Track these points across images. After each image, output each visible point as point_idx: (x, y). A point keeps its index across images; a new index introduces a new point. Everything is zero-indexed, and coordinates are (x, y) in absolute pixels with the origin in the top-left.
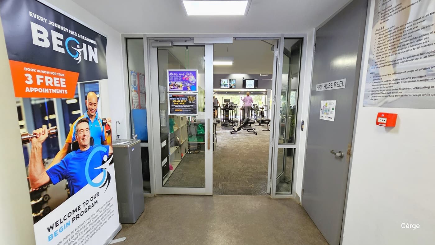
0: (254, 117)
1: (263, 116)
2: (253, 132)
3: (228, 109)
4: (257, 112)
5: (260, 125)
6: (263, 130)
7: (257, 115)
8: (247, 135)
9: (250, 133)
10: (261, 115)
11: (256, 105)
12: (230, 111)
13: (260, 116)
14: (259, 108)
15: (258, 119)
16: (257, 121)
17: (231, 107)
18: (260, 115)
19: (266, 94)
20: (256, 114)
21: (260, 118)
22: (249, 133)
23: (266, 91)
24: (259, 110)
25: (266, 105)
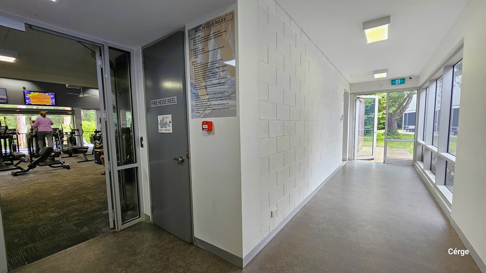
1: (75, 144)
2: (63, 166)
5: (70, 156)
6: (78, 162)
7: (62, 143)
8: (52, 173)
9: (57, 168)
10: (71, 142)
13: (69, 143)
14: (64, 134)
15: (66, 149)
16: (64, 151)
21: (69, 147)
22: (55, 168)
23: (73, 110)
24: (65, 136)
25: (76, 129)
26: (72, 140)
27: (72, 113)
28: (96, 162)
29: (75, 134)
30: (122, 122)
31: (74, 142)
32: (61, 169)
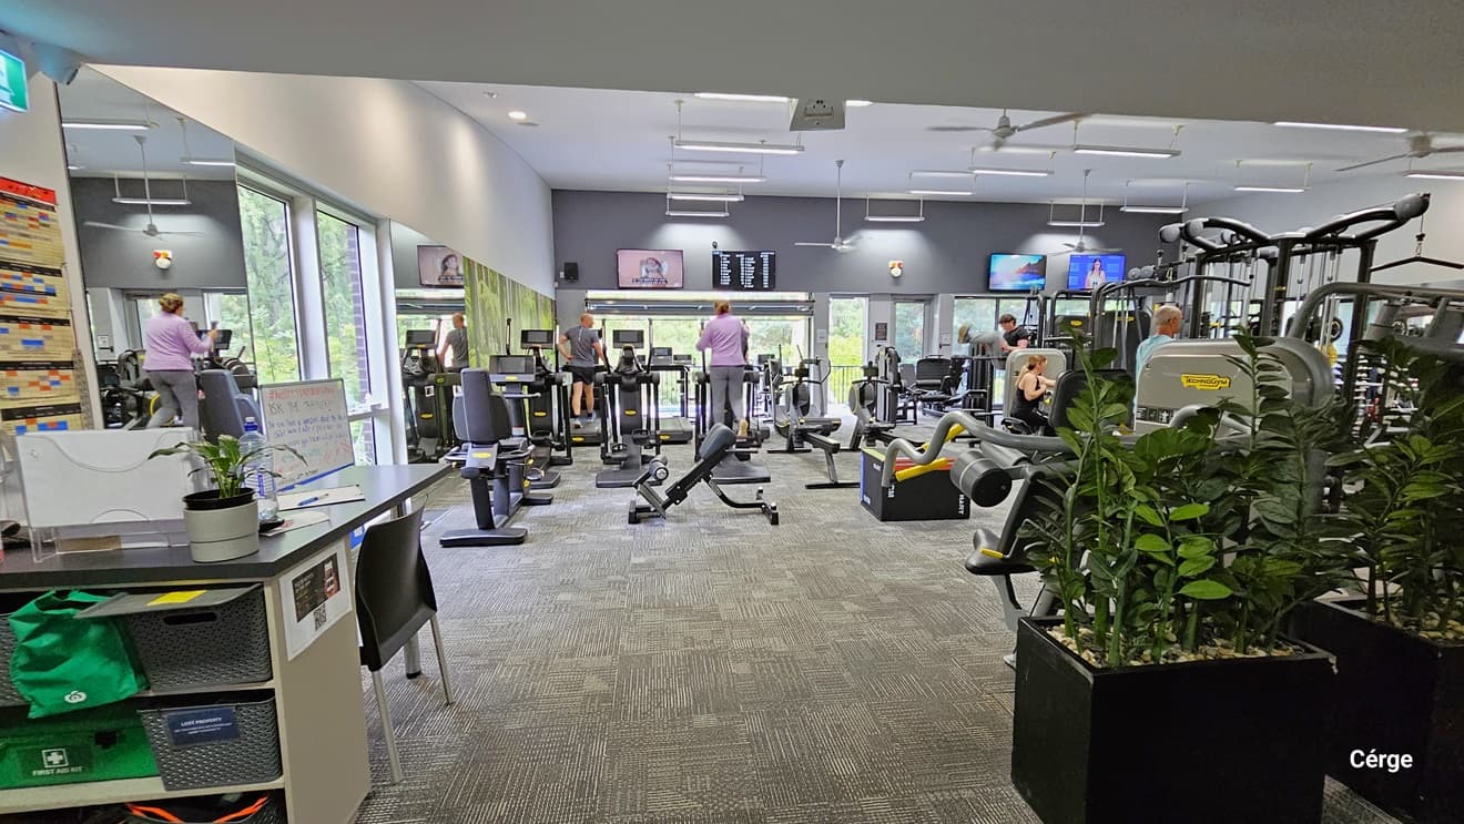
0: (766, 410)
1: (805, 409)
2: (759, 505)
3: (634, 380)
4: (776, 386)
5: (791, 450)
6: (809, 487)
7: (777, 402)
8: (720, 532)
9: (740, 510)
10: (795, 403)
11: (770, 360)
12: (644, 386)
13: (792, 406)
14: (785, 372)
15: (783, 420)
16: (777, 427)
17: (648, 368)
18: (788, 403)
19: (810, 313)
20: (771, 397)
21: (791, 418)
22: (733, 509)
23: (810, 302)
24: (785, 379)
25: (812, 357)
26: (799, 399)
27: (809, 310)
28: (863, 502)
29: (807, 375)
30: (940, 338)
31: (805, 403)
32: (754, 513)
